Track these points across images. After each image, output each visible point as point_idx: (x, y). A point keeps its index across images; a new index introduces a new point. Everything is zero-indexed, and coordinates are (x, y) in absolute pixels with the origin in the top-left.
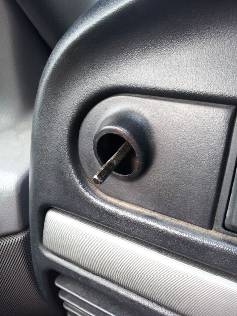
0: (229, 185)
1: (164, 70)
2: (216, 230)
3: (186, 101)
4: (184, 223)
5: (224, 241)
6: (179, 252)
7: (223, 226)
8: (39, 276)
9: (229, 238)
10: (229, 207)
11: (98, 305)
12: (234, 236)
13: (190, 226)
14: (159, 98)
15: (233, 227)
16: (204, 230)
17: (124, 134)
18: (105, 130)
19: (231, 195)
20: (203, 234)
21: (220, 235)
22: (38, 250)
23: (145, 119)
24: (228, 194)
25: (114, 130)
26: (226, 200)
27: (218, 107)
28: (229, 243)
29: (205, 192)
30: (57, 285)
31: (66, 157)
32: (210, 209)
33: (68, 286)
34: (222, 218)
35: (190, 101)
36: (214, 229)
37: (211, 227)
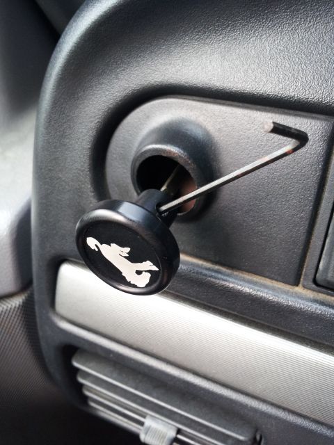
0: (324, 227)
1: (237, 62)
2: (304, 287)
3: (268, 108)
4: (260, 277)
5: (315, 301)
6: (253, 317)
7: (315, 282)
8: (50, 354)
9: (322, 297)
10: (323, 256)
11: (136, 389)
12: (328, 294)
13: (268, 282)
14: (228, 102)
15: (329, 282)
16: (287, 287)
17: (180, 157)
18: (150, 150)
19: (328, 241)
20: (287, 293)
21: (310, 294)
22: (49, 319)
23: (208, 134)
24: (322, 239)
25: (164, 151)
26: (320, 247)
27: (313, 118)
28: (322, 303)
29: (291, 237)
30: (76, 364)
31: (88, 187)
32: (296, 259)
33: (91, 365)
34: (313, 271)
35: (273, 108)
36: (300, 285)
37: (296, 283)
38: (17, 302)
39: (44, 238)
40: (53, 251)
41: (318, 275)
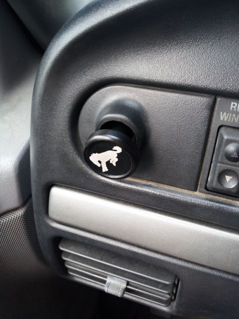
0: (210, 157)
1: (157, 65)
2: (200, 191)
3: (175, 90)
4: (174, 188)
5: (207, 199)
6: (172, 211)
7: (206, 188)
8: (45, 246)
9: (210, 196)
10: (210, 174)
11: (101, 260)
12: (214, 195)
13: (179, 190)
14: (152, 87)
15: (214, 188)
16: (190, 192)
18: (105, 119)
19: (212, 165)
20: (190, 196)
21: (203, 195)
22: (44, 222)
23: (140, 106)
24: (209, 164)
26: (208, 169)
27: (202, 96)
28: (211, 200)
29: (192, 164)
30: (62, 249)
32: (195, 176)
33: (72, 248)
34: (205, 182)
35: (180, 91)
36: (198, 191)
37: (195, 190)
38: (20, 213)
39: (40, 172)
40: (47, 180)
41: (207, 184)
